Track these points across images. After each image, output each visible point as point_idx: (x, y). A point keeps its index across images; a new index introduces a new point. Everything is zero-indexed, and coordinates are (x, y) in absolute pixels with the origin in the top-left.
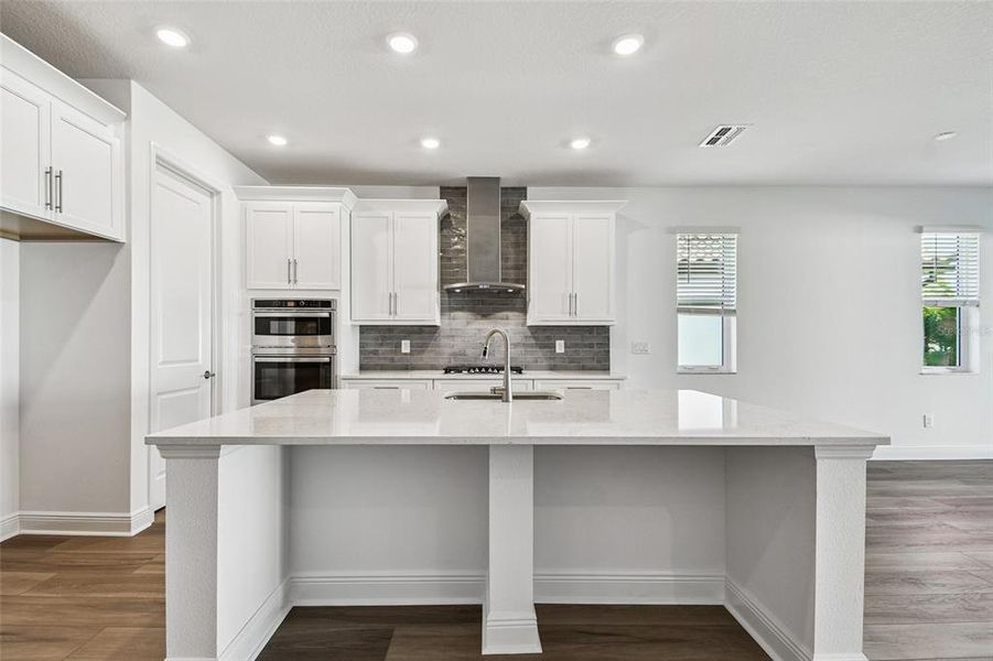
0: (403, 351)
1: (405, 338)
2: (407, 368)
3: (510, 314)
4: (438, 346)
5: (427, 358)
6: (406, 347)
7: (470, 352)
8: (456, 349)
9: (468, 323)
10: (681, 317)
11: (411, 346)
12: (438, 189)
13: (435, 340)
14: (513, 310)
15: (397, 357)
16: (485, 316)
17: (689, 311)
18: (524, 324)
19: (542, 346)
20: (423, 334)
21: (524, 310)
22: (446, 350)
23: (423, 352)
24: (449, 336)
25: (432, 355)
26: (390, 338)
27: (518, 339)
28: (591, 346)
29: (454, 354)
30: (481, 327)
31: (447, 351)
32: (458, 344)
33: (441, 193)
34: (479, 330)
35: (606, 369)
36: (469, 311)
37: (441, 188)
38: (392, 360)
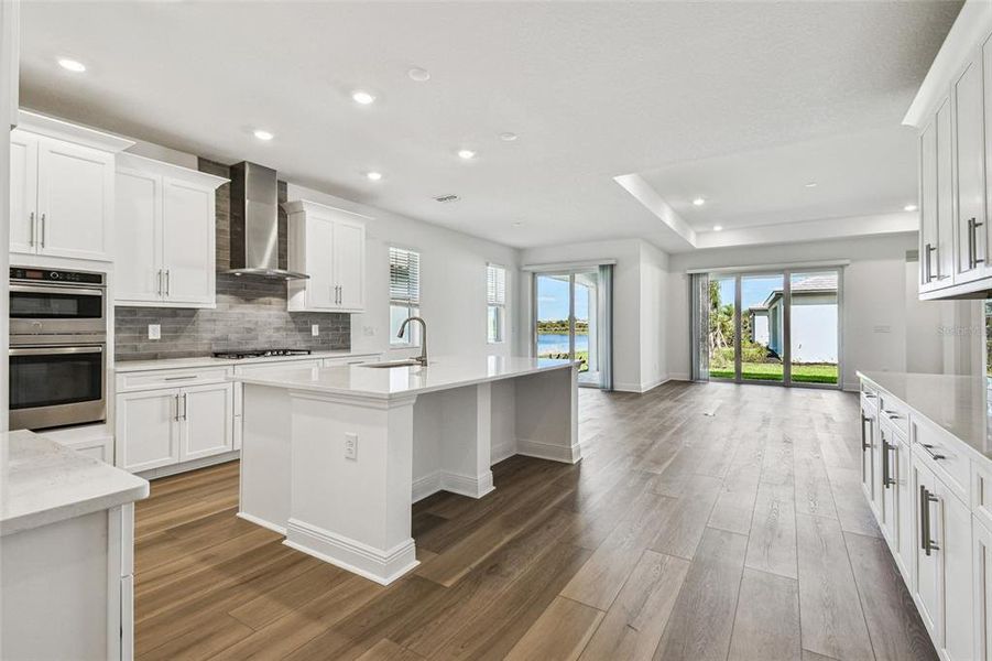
0: (151, 337)
1: (154, 322)
2: (155, 357)
3: (274, 300)
4: (197, 332)
5: (183, 344)
6: (154, 332)
7: (233, 337)
8: (218, 334)
9: (231, 307)
10: (392, 307)
11: (162, 331)
12: (196, 158)
13: (193, 324)
14: (274, 296)
15: (141, 345)
16: (248, 300)
17: (396, 304)
18: (285, 309)
19: (300, 331)
20: (179, 318)
21: (285, 297)
22: (206, 335)
23: (177, 337)
24: (208, 320)
25: (188, 341)
26: (132, 322)
27: (279, 323)
28: (337, 329)
29: (217, 340)
30: (245, 311)
31: (209, 336)
32: (220, 330)
33: (199, 165)
34: (243, 314)
35: (348, 348)
36: (232, 294)
37: (200, 159)
38: (136, 348)
